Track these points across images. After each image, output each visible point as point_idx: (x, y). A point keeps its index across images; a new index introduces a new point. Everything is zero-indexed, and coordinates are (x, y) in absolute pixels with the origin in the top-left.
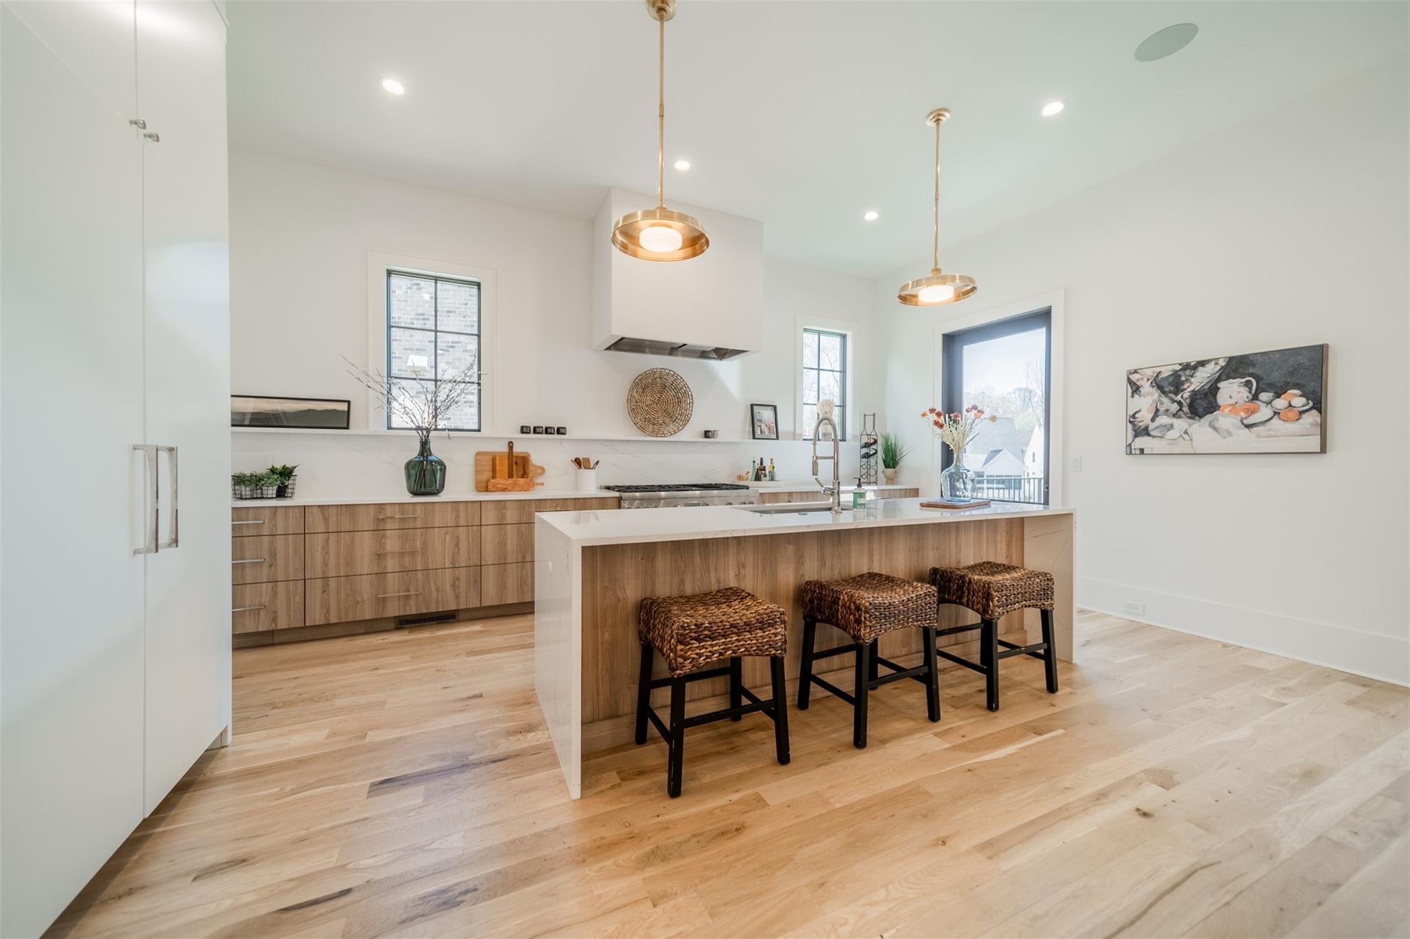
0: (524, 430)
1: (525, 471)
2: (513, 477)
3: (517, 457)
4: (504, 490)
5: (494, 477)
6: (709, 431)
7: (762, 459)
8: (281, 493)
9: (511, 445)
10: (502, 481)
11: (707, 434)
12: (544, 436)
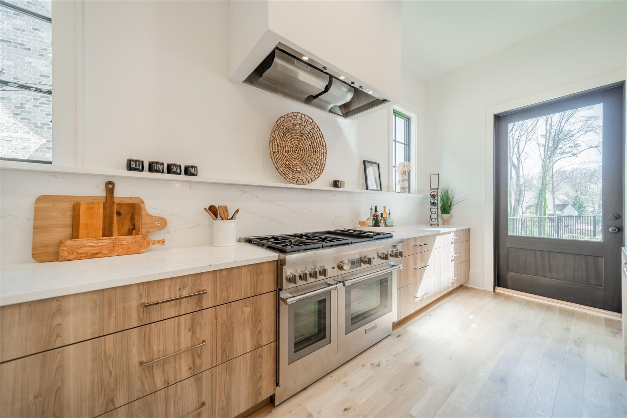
0: (133, 166)
1: (134, 225)
2: (111, 235)
3: (120, 205)
5: (75, 235)
6: (338, 181)
7: (376, 207)
9: (110, 187)
10: (89, 241)
11: (336, 184)
12: (166, 176)
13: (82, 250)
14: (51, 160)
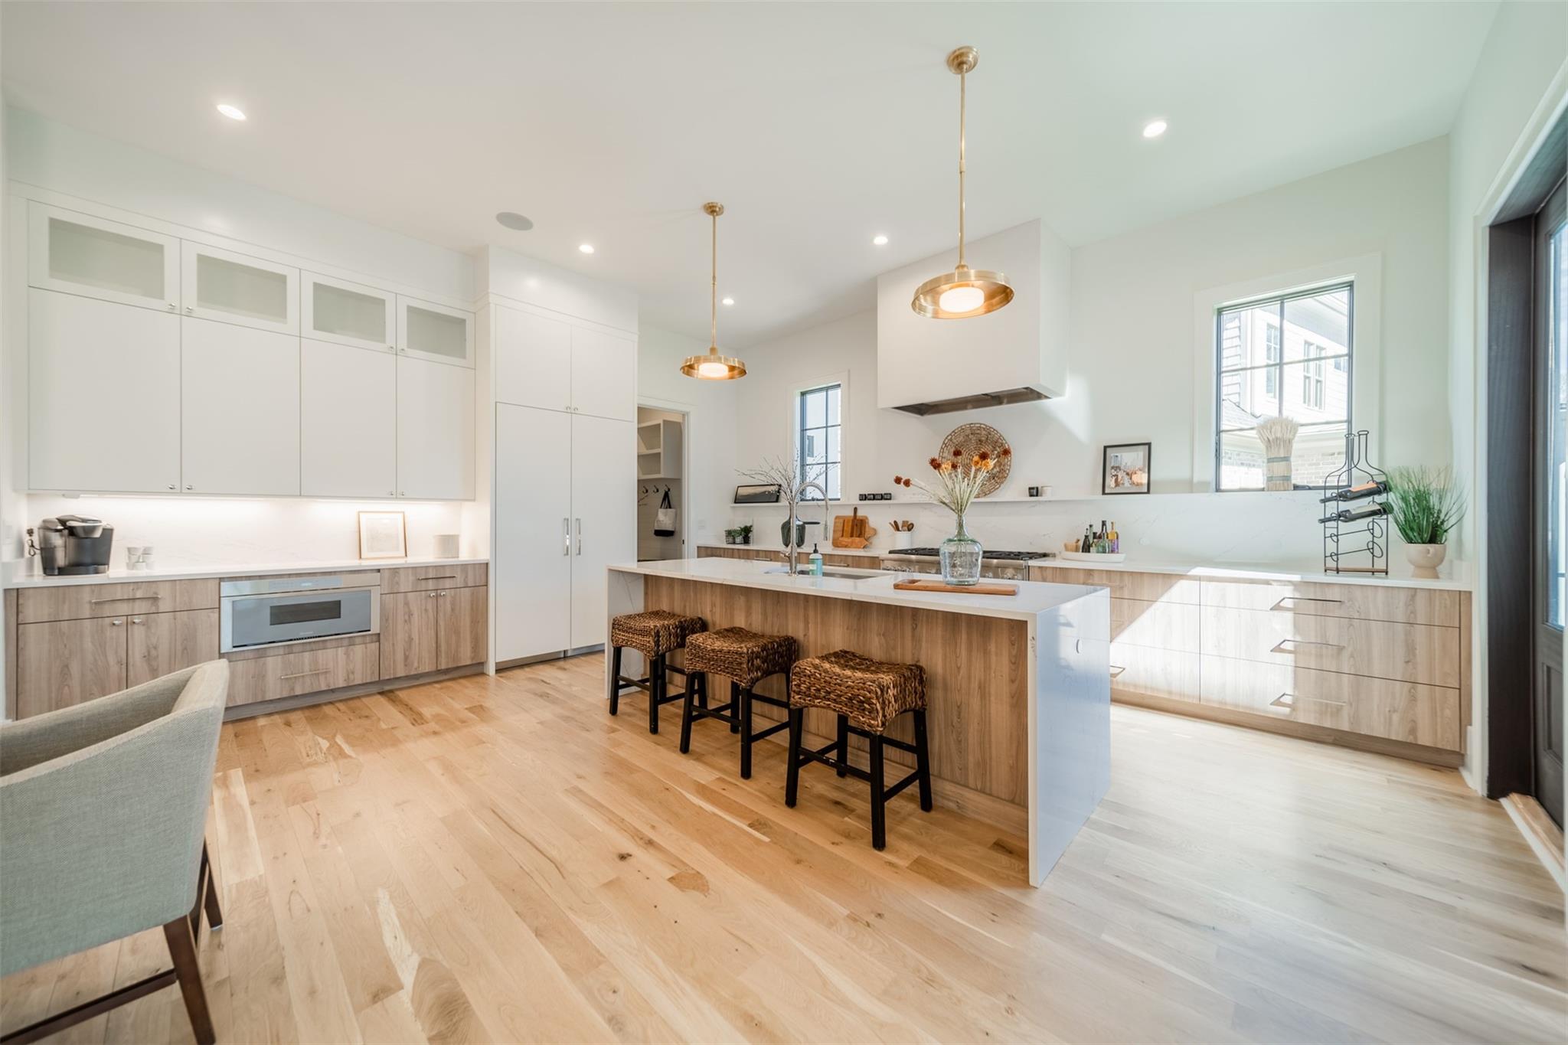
0: (863, 497)
1: (863, 532)
2: (853, 537)
3: (858, 520)
4: (846, 546)
5: (843, 535)
6: (1034, 488)
7: (1105, 522)
8: (746, 541)
9: (856, 509)
10: (846, 540)
11: (1034, 492)
12: (883, 502)
13: (844, 543)
14: (839, 497)
